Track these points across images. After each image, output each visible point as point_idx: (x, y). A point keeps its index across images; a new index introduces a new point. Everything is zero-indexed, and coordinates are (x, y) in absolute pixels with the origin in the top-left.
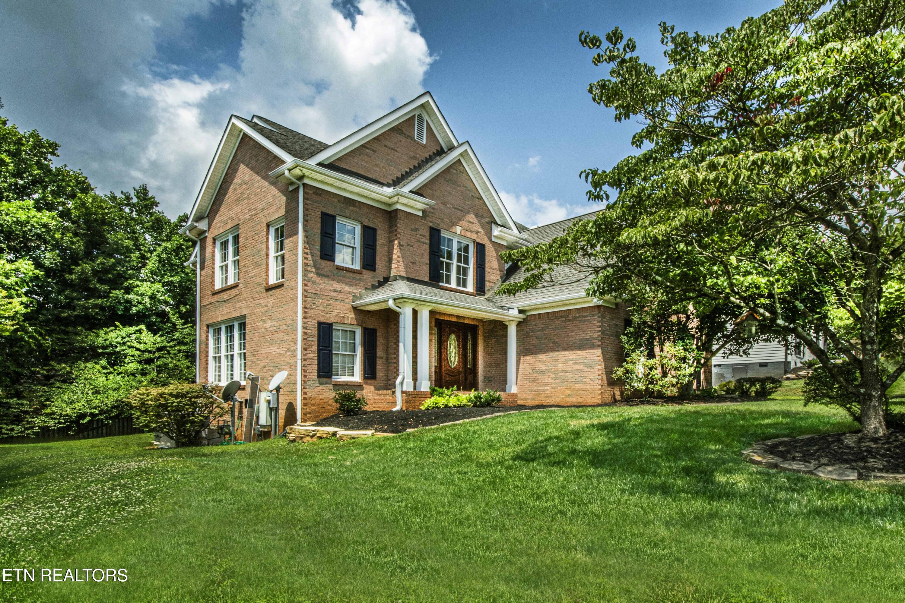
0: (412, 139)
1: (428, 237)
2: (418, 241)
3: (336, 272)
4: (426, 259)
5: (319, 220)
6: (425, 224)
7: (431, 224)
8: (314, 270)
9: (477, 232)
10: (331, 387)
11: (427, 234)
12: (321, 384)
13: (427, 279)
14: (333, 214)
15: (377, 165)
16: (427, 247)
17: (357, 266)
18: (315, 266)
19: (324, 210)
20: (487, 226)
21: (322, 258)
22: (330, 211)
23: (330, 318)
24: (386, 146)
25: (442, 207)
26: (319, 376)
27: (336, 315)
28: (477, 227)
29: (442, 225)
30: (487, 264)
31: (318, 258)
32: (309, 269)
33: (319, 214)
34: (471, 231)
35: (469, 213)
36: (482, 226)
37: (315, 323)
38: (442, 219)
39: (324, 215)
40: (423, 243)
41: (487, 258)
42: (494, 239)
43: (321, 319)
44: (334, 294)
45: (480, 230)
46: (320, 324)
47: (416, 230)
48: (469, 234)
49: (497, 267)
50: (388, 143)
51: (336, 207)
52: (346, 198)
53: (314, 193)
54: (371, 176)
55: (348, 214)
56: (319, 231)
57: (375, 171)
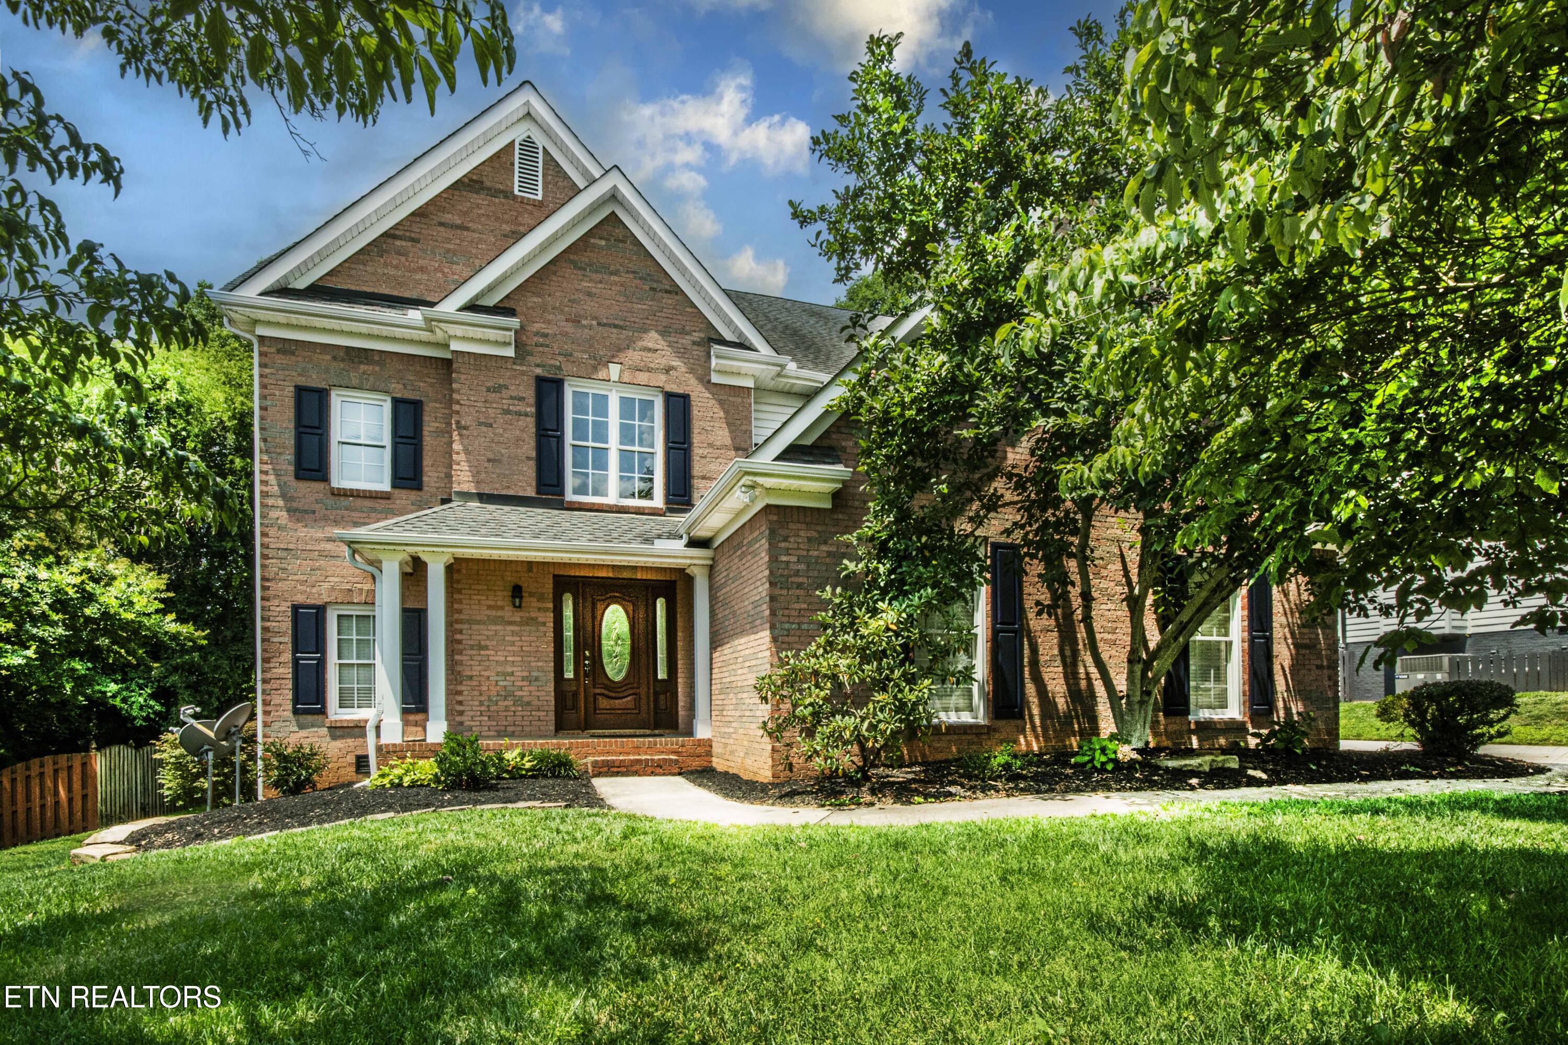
0: (508, 194)
1: (532, 400)
2: (507, 412)
3: (330, 501)
4: (529, 448)
5: (290, 402)
6: (523, 373)
7: (539, 371)
8: (281, 503)
9: (668, 370)
10: (324, 731)
11: (529, 394)
12: (301, 727)
13: (531, 492)
14: (323, 385)
15: (422, 269)
16: (531, 422)
17: (385, 485)
18: (283, 496)
19: (302, 381)
20: (698, 352)
21: (298, 477)
22: (314, 381)
23: (319, 594)
24: (441, 224)
25: (569, 328)
26: (296, 712)
27: (333, 589)
28: (666, 357)
29: (568, 368)
30: (696, 439)
31: (290, 479)
32: (270, 502)
33: (290, 391)
34: (649, 370)
35: (646, 331)
36: (682, 353)
37: (285, 607)
38: (568, 355)
39: (301, 392)
40: (519, 414)
41: (697, 426)
42: (715, 378)
43: (300, 599)
44: (329, 546)
45: (676, 363)
46: (295, 608)
47: (498, 389)
48: (643, 377)
49: (728, 441)
50: (447, 217)
51: (327, 371)
52: (348, 348)
53: (278, 351)
54: (407, 294)
55: (355, 382)
56: (292, 425)
57: (418, 282)
